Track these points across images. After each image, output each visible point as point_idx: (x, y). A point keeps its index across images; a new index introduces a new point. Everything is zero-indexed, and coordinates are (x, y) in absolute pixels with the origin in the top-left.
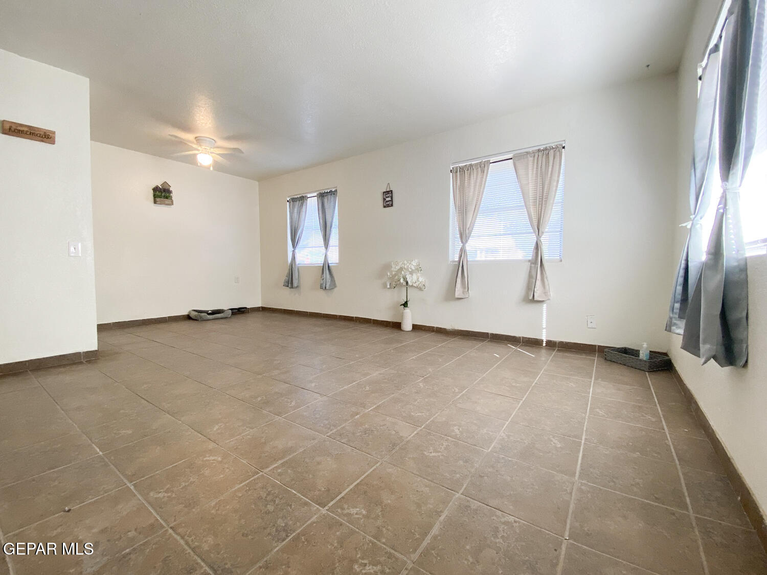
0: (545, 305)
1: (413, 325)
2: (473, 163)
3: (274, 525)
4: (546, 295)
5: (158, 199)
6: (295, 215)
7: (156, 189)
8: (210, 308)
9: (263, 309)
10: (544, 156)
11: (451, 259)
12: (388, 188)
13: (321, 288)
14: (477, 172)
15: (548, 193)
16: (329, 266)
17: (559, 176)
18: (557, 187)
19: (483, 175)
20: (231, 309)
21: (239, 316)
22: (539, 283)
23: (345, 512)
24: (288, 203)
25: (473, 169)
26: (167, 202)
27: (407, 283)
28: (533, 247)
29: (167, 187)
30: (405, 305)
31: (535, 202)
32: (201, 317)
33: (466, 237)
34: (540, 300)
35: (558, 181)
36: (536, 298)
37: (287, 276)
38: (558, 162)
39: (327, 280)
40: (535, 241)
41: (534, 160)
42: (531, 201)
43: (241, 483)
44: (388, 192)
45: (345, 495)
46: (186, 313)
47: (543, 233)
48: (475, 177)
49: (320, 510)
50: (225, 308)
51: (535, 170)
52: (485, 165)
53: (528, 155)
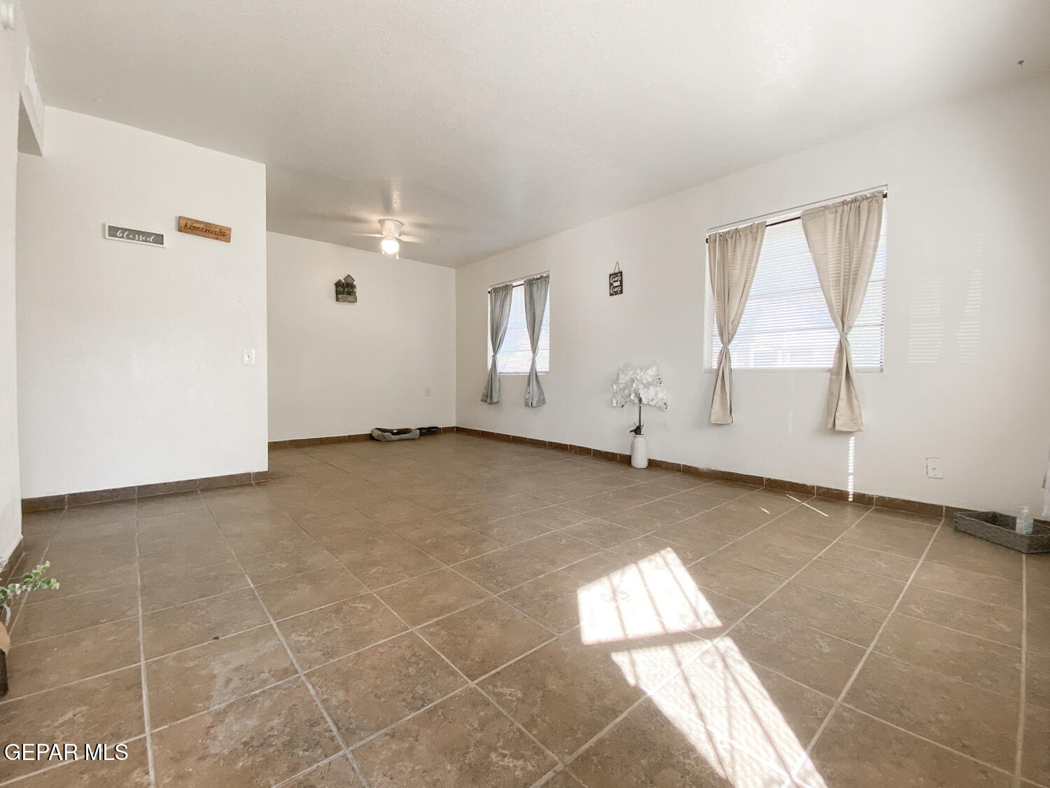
0: (853, 438)
1: (649, 460)
2: (740, 227)
3: (412, 692)
4: (855, 423)
5: (340, 296)
6: (498, 309)
7: (338, 284)
8: (396, 426)
9: (458, 430)
10: (853, 210)
11: (706, 365)
12: (617, 268)
13: (527, 405)
14: (747, 239)
15: (858, 265)
16: (536, 375)
17: (877, 240)
18: (874, 256)
19: (755, 244)
20: (420, 429)
21: (428, 438)
22: (843, 404)
23: (497, 690)
24: (489, 295)
25: (740, 236)
26: (350, 299)
27: (640, 400)
28: (835, 350)
29: (349, 281)
30: (637, 431)
31: (838, 281)
32: (384, 437)
33: (729, 334)
34: (844, 430)
35: (876, 247)
36: (838, 427)
37: (485, 389)
38: (876, 218)
39: (535, 394)
40: (838, 340)
41: (835, 217)
42: (831, 279)
43: (386, 638)
44: (616, 274)
45: (502, 670)
46: (368, 432)
47: (850, 328)
48: (743, 247)
49: (467, 683)
50: (413, 427)
51: (837, 232)
52: (757, 230)
53: (827, 211)
